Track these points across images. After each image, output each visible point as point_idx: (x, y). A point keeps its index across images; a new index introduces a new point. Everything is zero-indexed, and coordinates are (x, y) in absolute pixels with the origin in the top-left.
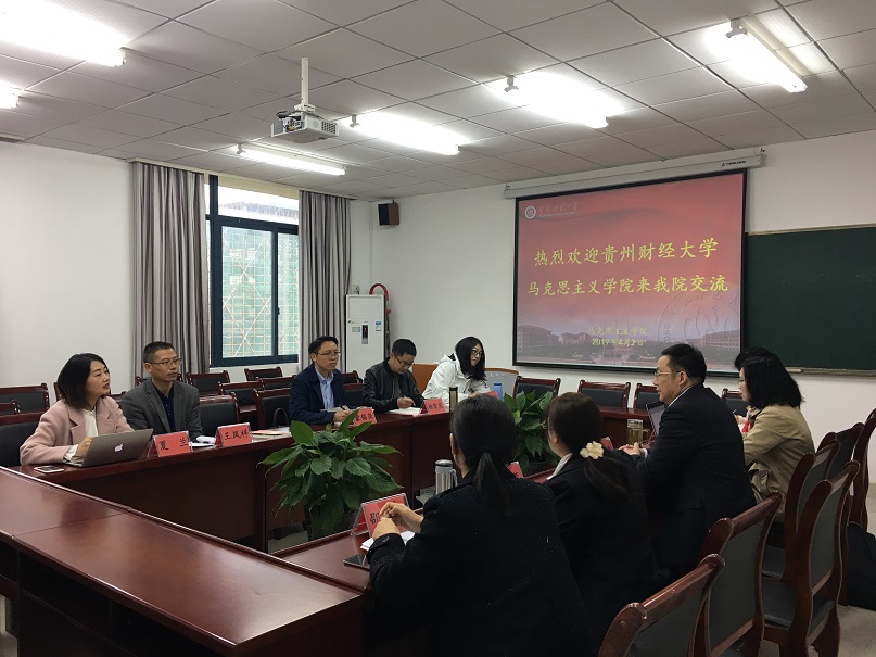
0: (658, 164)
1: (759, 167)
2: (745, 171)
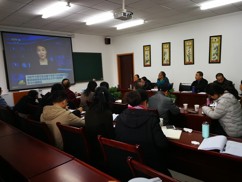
0: (50, 31)
1: (73, 38)
2: (71, 38)
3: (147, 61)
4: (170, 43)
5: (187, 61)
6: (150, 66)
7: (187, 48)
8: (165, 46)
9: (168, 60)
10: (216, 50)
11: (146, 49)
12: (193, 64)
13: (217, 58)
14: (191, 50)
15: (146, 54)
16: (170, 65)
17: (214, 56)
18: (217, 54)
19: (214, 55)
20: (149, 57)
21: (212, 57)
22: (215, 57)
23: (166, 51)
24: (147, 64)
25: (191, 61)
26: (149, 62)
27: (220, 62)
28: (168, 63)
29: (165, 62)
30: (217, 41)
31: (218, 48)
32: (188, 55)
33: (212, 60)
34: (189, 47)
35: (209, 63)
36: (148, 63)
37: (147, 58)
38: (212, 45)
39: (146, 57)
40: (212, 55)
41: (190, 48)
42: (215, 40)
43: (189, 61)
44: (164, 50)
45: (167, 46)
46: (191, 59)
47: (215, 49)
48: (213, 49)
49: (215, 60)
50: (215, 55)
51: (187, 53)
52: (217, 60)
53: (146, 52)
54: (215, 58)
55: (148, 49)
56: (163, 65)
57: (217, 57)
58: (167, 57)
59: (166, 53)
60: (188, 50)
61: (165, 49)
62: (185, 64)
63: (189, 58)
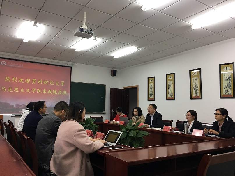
2: (71, 67)
3: (151, 95)
4: (174, 74)
5: (194, 94)
6: (154, 100)
7: (194, 79)
8: (169, 78)
9: (172, 94)
10: (228, 82)
11: (150, 82)
12: (201, 98)
13: (230, 92)
14: (198, 82)
15: (150, 87)
16: (174, 99)
17: (226, 89)
18: (229, 87)
20: (153, 90)
21: (224, 90)
23: (171, 82)
24: (151, 98)
25: (198, 95)
26: (153, 95)
27: (234, 97)
28: (172, 97)
29: (169, 96)
30: (228, 70)
31: (230, 79)
32: (195, 87)
33: (224, 94)
34: (195, 78)
35: (221, 97)
36: (152, 97)
37: (151, 91)
39: (150, 90)
40: (224, 88)
41: (197, 79)
42: (227, 68)
43: (196, 95)
44: (169, 82)
45: (172, 77)
46: (198, 93)
47: (227, 80)
48: (224, 79)
49: (227, 94)
50: (227, 87)
51: (194, 85)
52: (229, 94)
53: (150, 85)
54: (228, 91)
55: (152, 81)
56: (167, 100)
57: (230, 90)
58: (171, 90)
59: (170, 85)
60: (195, 81)
61: (170, 81)
62: (191, 99)
63: (196, 92)
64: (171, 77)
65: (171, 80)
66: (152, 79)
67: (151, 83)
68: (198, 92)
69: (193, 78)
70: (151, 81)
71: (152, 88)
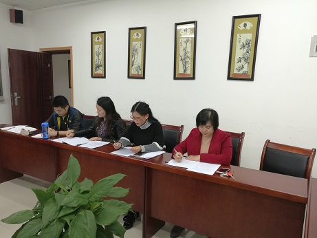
3: (98, 67)
4: (145, 28)
5: (181, 70)
6: (105, 77)
7: (182, 41)
8: (134, 36)
9: (139, 67)
10: (245, 50)
11: (97, 41)
12: (193, 78)
13: (246, 69)
14: (189, 46)
15: (95, 51)
16: (144, 78)
17: (240, 64)
18: (246, 60)
19: (240, 61)
20: (101, 57)
21: (236, 65)
22: (241, 67)
23: (138, 45)
24: (97, 72)
25: (189, 72)
26: (101, 68)
27: (252, 79)
28: (140, 73)
29: (133, 72)
30: (248, 28)
31: (249, 46)
32: (183, 57)
33: (236, 71)
35: (229, 78)
36: (100, 71)
37: (98, 60)
38: (238, 36)
39: (96, 58)
40: (236, 61)
41: (188, 41)
42: (245, 25)
43: (185, 71)
44: (134, 43)
45: (140, 35)
46: (189, 68)
47: (243, 46)
48: (238, 45)
49: (241, 72)
50: (243, 61)
51: (181, 52)
52: (245, 73)
53: (96, 47)
54: (243, 67)
55: (100, 40)
56: (129, 77)
57: (246, 66)
58: (138, 60)
59: (136, 51)
60: (184, 45)
61: (136, 43)
62: (175, 78)
63: (185, 66)
64: (138, 33)
65: (137, 40)
66: (99, 36)
67: (98, 43)
68: (189, 66)
69: (181, 39)
70: (98, 39)
71: (99, 54)
